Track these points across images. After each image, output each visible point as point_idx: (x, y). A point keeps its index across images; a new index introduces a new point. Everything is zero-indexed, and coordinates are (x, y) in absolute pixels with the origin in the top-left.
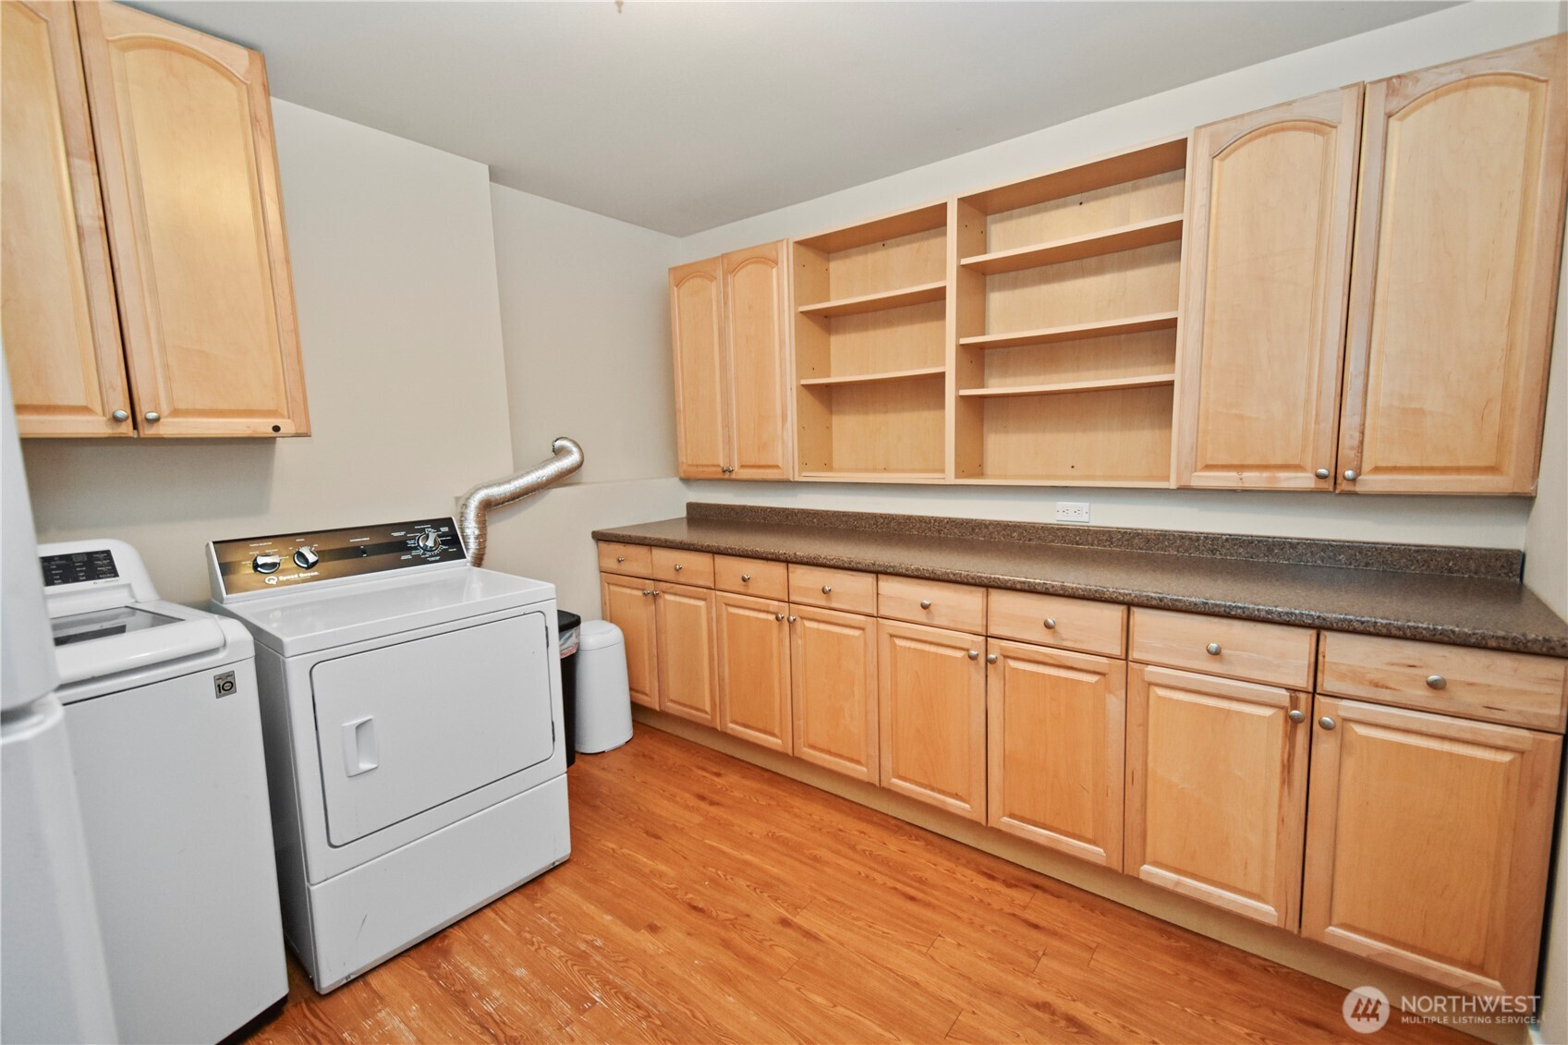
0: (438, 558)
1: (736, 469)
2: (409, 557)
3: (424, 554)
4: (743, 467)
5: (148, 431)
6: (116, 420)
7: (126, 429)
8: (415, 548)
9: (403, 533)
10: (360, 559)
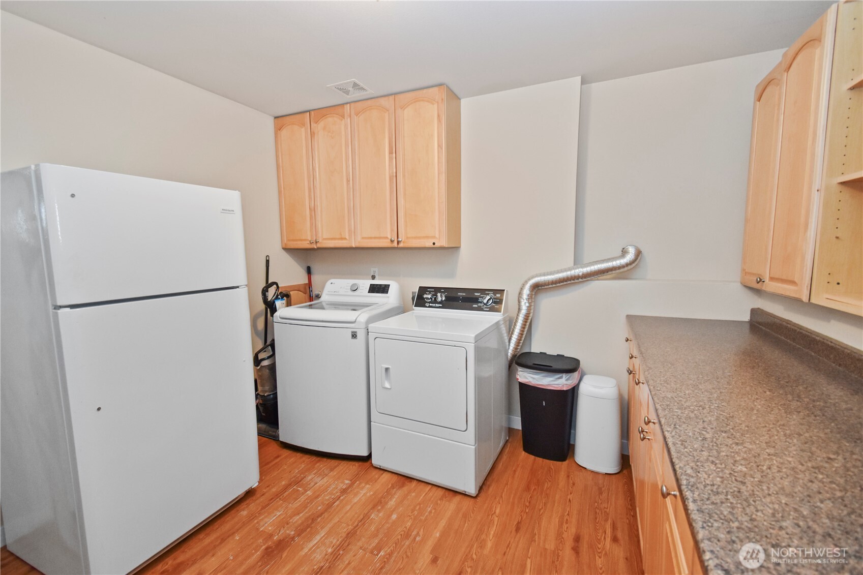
0: (488, 309)
1: (767, 280)
2: (476, 306)
3: (483, 306)
4: (772, 279)
5: (401, 245)
6: (392, 241)
7: (395, 244)
8: (481, 302)
9: (479, 294)
10: (458, 303)
